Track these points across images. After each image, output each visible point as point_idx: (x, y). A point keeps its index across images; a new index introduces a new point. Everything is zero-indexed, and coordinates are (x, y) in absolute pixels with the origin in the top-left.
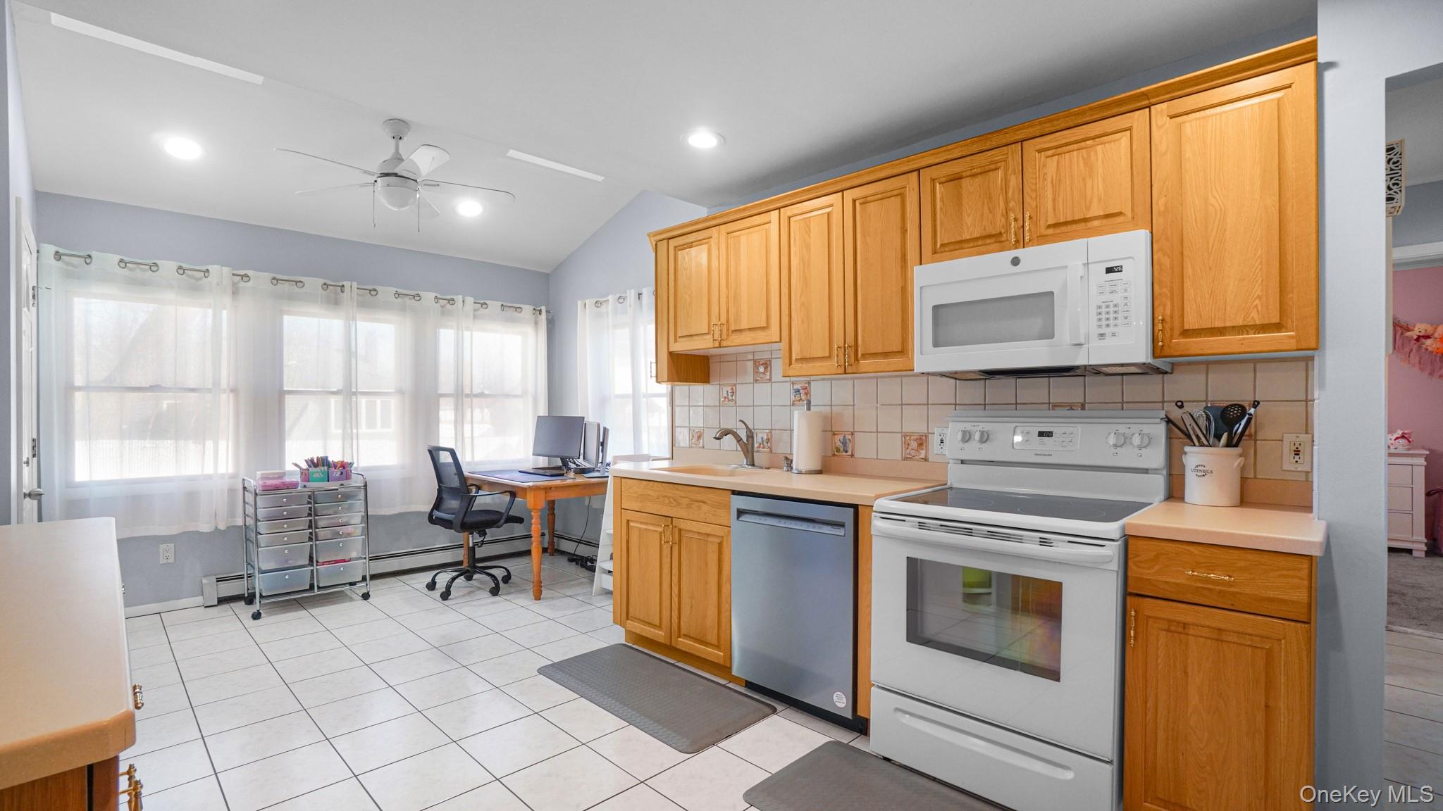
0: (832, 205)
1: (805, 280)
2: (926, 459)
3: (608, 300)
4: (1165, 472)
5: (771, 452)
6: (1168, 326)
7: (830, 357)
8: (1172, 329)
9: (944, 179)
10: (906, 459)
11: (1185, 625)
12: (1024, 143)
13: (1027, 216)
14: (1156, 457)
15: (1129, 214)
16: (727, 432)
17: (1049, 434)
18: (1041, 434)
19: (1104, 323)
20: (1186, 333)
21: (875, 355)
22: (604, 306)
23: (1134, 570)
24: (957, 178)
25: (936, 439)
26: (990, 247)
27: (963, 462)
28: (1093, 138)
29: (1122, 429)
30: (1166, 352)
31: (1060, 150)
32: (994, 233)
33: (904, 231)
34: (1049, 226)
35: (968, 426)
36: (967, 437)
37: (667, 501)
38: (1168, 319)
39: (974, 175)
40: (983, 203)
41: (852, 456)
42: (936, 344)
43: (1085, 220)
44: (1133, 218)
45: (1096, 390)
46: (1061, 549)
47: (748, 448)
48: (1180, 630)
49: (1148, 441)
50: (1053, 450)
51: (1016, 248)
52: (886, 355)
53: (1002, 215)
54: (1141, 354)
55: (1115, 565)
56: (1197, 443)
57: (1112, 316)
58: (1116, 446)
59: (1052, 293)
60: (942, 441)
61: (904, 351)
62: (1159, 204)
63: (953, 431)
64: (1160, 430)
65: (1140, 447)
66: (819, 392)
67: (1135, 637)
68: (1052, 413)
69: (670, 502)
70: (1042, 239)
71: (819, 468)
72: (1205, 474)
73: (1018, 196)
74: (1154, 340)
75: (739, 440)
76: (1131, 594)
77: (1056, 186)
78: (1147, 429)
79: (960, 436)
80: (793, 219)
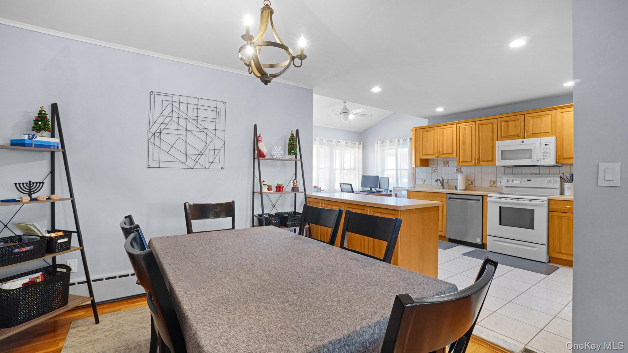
0: (472, 125)
1: (464, 143)
2: (496, 187)
3: (386, 142)
4: (560, 189)
5: (449, 185)
6: (559, 157)
7: (471, 161)
8: (560, 158)
9: (504, 121)
10: (490, 187)
11: (562, 217)
12: (525, 115)
13: (526, 131)
14: (558, 185)
15: (551, 132)
16: (438, 180)
17: (530, 180)
18: (528, 180)
19: (544, 156)
20: (564, 158)
21: (484, 161)
22: (384, 143)
23: (551, 206)
24: (507, 121)
25: (499, 182)
26: (516, 138)
27: (507, 187)
28: (542, 115)
29: (549, 179)
30: (559, 162)
31: (534, 117)
32: (517, 134)
33: (493, 132)
34: (531, 134)
35: (508, 178)
36: (508, 181)
37: (426, 196)
38: (560, 155)
39: (512, 121)
40: (514, 128)
41: (474, 186)
42: (502, 159)
43: (540, 133)
44: (552, 133)
45: (542, 170)
46: (534, 202)
47: (443, 184)
48: (561, 218)
49: (556, 182)
50: (530, 184)
51: (523, 139)
52: (487, 161)
53: (519, 130)
54: (553, 162)
55: (546, 205)
56: (567, 182)
57: (546, 154)
58: (547, 183)
59: (532, 149)
60: (501, 182)
61: (493, 160)
62: (558, 131)
63: (504, 180)
64: (559, 179)
65: (553, 183)
66: (464, 169)
67: (551, 220)
68: (531, 175)
69: (427, 197)
70: (529, 137)
71: (465, 189)
72: (569, 189)
73: (523, 126)
74: (556, 160)
75: (441, 182)
76: (549, 211)
77: (533, 125)
78: (555, 179)
79: (506, 181)
80: (460, 127)
